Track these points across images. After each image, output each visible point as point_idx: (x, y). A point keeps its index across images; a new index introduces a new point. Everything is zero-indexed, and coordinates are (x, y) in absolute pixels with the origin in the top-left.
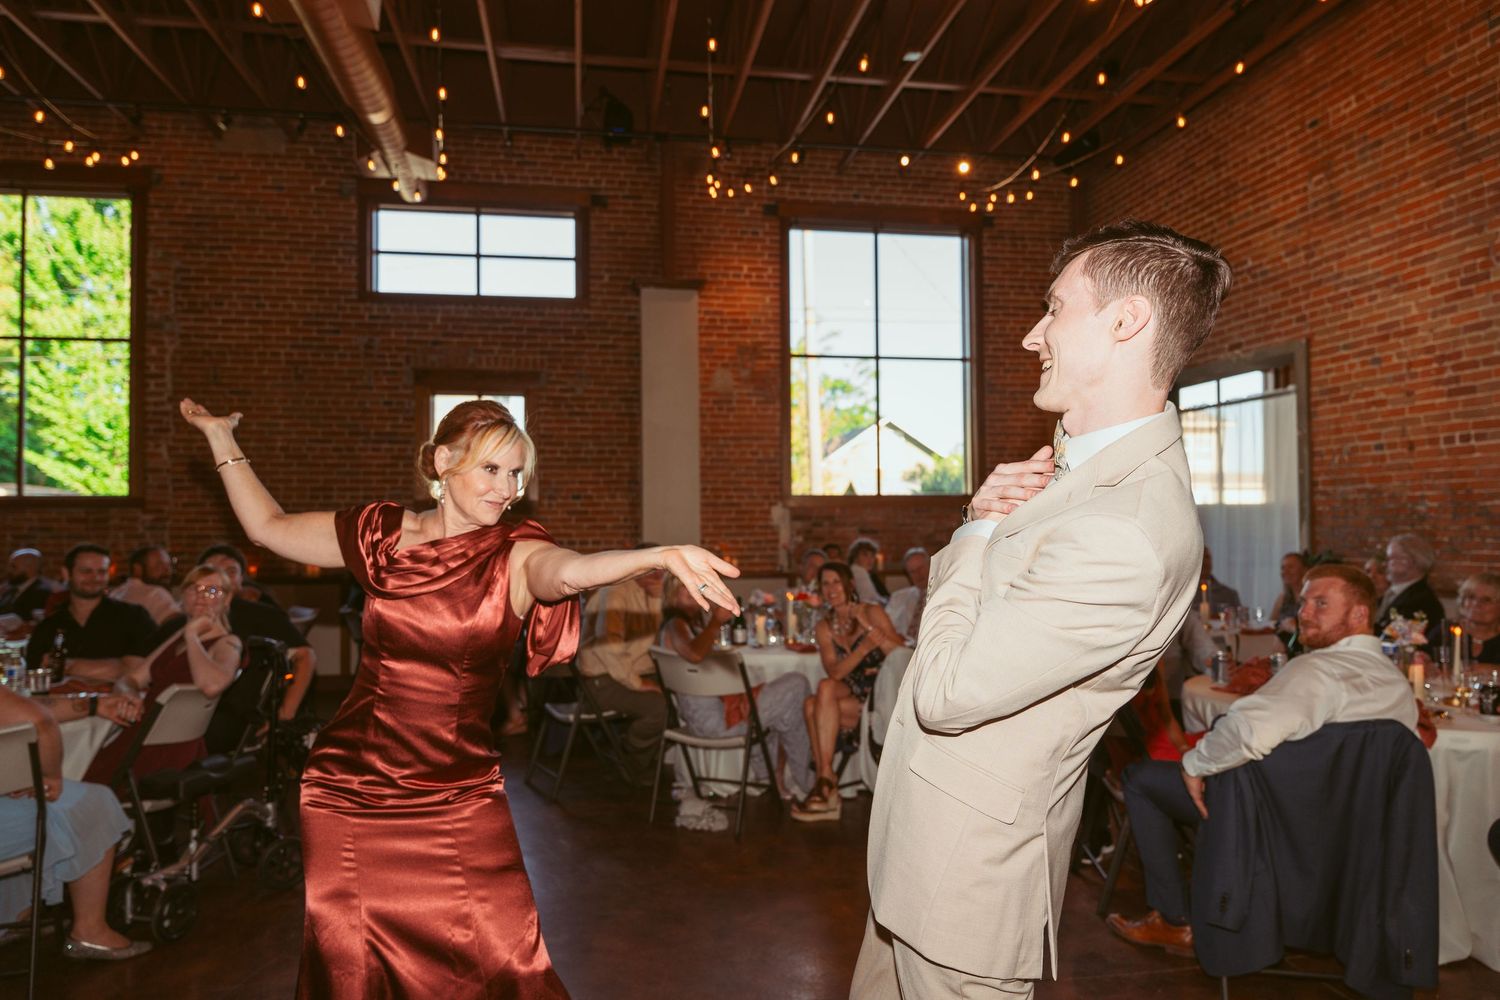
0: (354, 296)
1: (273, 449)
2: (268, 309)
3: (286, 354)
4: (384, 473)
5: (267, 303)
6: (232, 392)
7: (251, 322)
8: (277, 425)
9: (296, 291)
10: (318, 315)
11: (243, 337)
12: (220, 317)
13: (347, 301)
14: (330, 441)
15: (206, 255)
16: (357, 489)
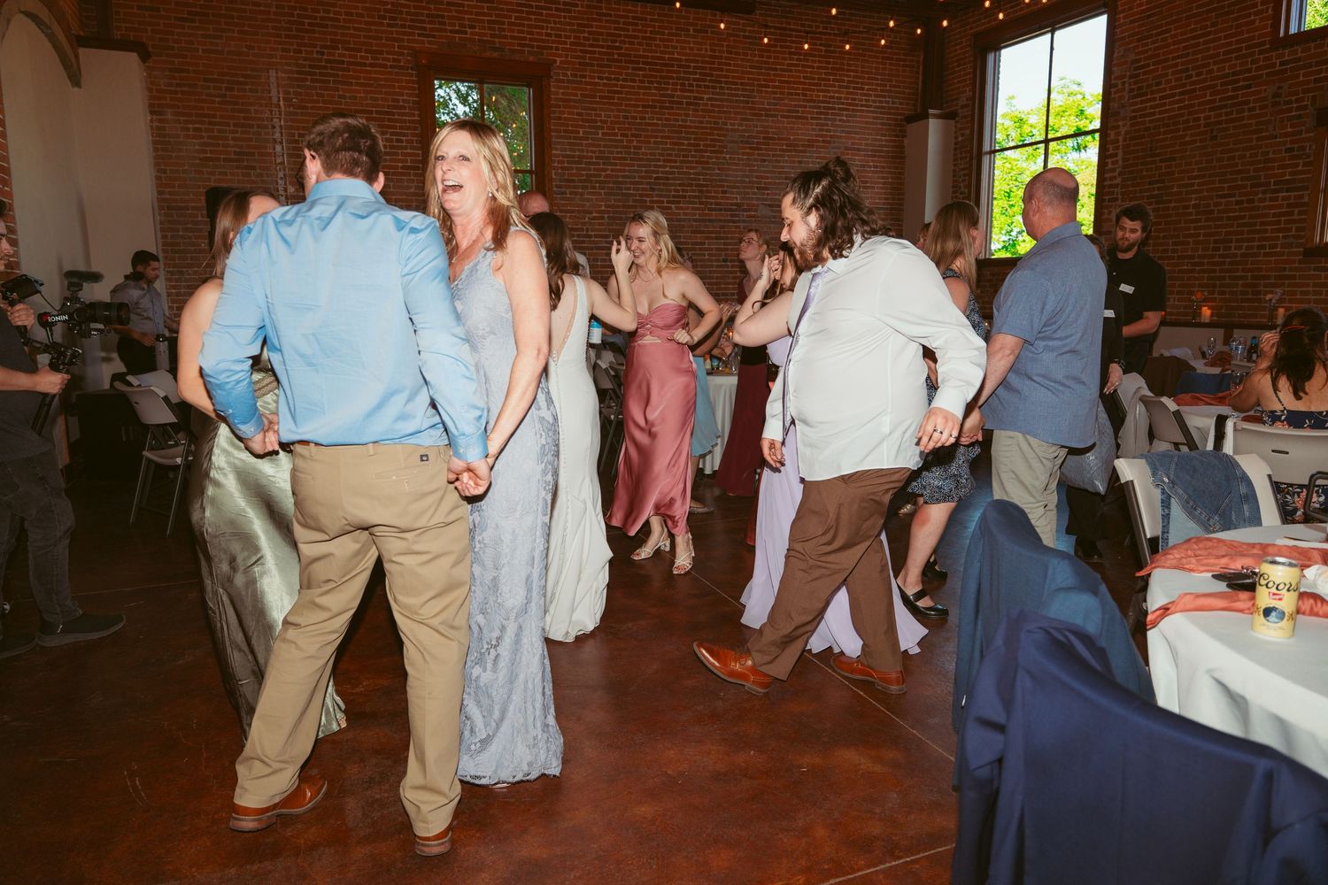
0: (1268, 46)
1: (1187, 207)
2: (1194, 78)
3: (1206, 118)
4: (1279, 222)
5: (1194, 73)
6: (1161, 161)
7: (1181, 93)
8: (1192, 185)
9: (1218, 55)
10: (1234, 74)
11: (1173, 110)
12: (1157, 96)
13: (1261, 53)
14: (1234, 196)
15: (1153, 43)
16: (1253, 240)
